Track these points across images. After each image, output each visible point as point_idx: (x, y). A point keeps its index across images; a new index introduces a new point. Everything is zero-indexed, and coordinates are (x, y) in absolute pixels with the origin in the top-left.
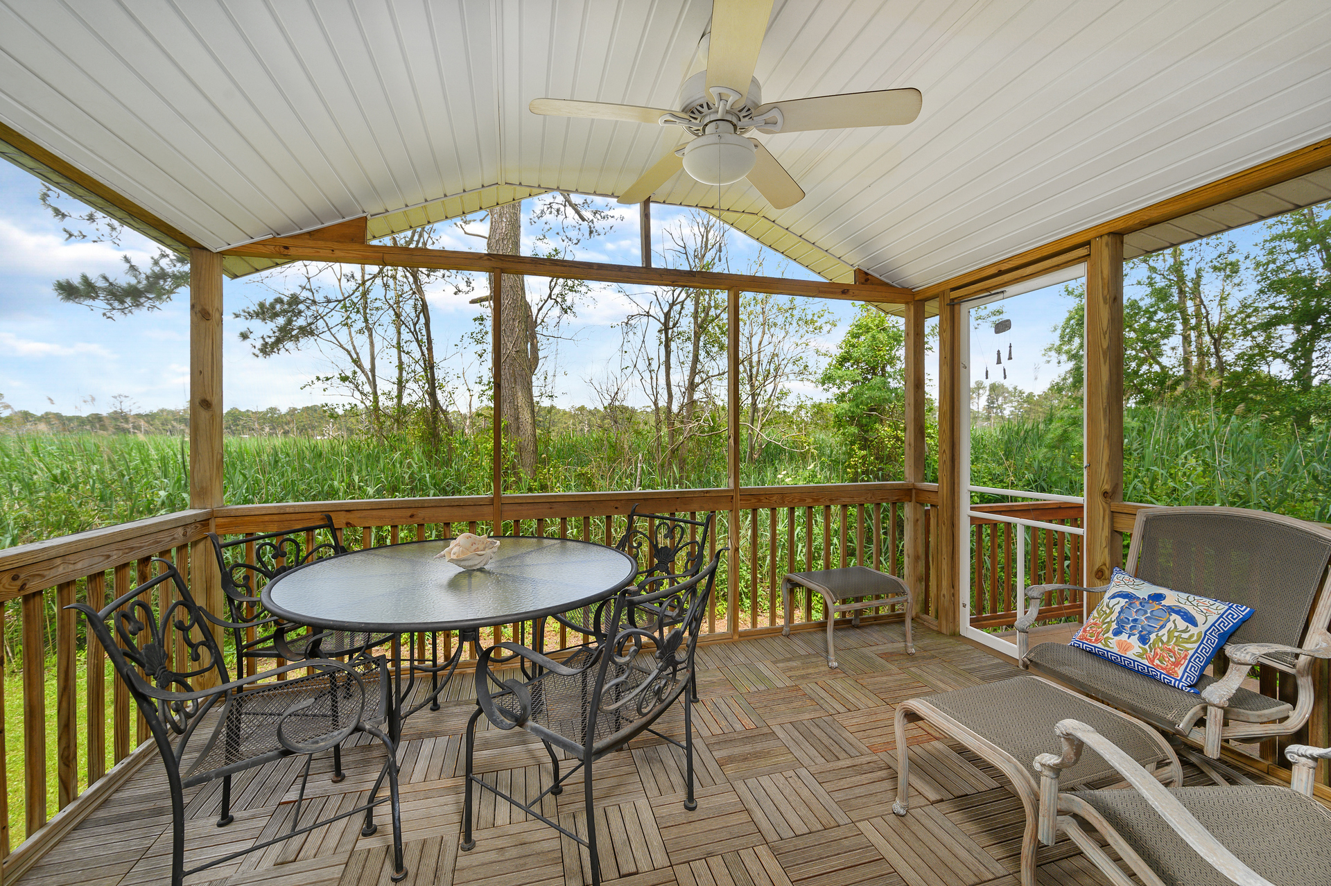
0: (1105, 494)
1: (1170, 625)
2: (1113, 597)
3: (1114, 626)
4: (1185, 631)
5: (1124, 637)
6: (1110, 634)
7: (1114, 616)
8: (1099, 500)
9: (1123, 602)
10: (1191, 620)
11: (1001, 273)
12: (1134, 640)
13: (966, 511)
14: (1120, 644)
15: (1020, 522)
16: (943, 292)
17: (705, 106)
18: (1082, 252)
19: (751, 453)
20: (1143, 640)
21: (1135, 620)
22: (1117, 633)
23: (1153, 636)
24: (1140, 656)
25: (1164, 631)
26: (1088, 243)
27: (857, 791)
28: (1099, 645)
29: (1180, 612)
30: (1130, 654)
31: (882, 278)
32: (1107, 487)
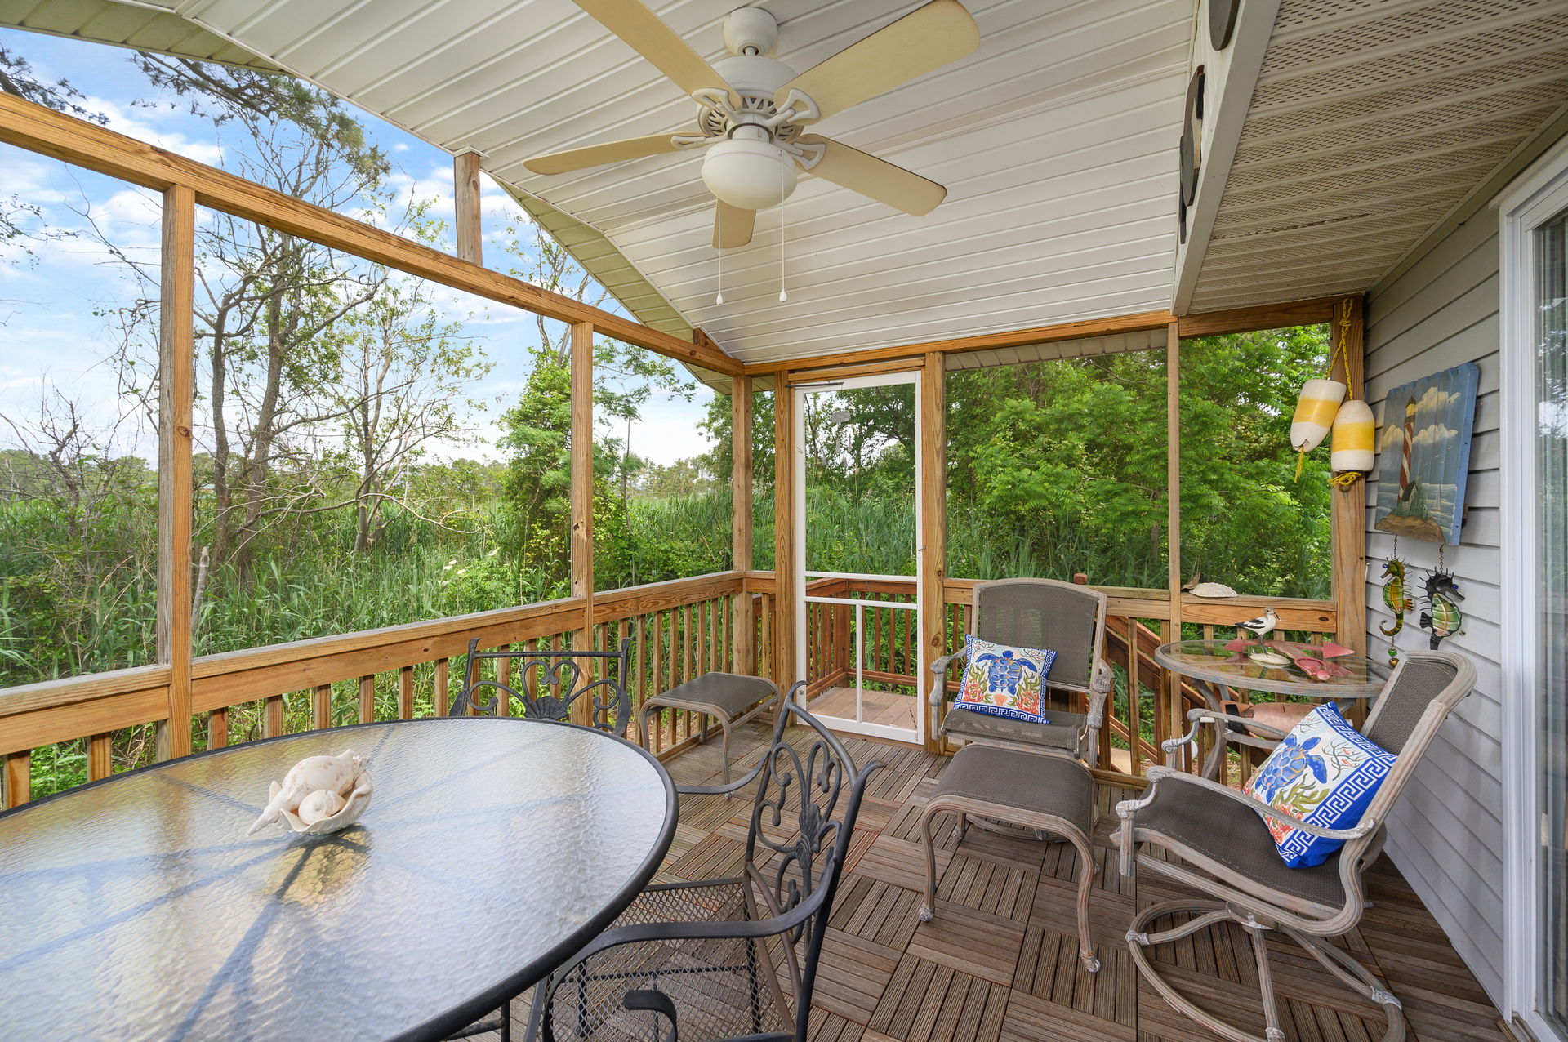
0: (939, 572)
1: (1023, 675)
2: (980, 660)
3: (989, 684)
4: (1033, 677)
5: (998, 691)
6: (988, 692)
7: (986, 676)
8: (934, 577)
9: (989, 662)
10: (1032, 667)
11: (842, 364)
12: (1006, 692)
13: (802, 598)
14: (997, 698)
15: (858, 603)
16: (780, 372)
17: (757, 102)
18: (917, 361)
19: (364, 536)
20: (1012, 690)
21: (1002, 676)
22: (993, 689)
23: (1017, 686)
24: (1013, 704)
25: (1022, 680)
26: (923, 355)
27: (878, 918)
28: (982, 703)
29: (1026, 663)
30: (1006, 705)
31: (719, 344)
32: (940, 567)
